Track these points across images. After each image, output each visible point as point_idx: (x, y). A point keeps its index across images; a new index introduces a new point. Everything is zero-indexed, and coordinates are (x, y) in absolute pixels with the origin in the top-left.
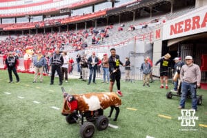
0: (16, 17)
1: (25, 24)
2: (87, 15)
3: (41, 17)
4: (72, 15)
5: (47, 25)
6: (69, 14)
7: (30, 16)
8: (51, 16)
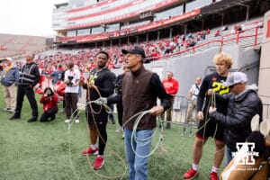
0: (91, 27)
1: (99, 35)
2: (174, 18)
3: (118, 25)
4: (155, 20)
5: (123, 34)
6: (151, 19)
7: (107, 25)
8: (130, 23)
